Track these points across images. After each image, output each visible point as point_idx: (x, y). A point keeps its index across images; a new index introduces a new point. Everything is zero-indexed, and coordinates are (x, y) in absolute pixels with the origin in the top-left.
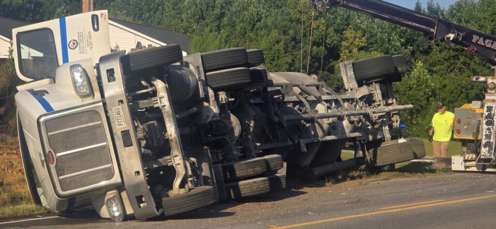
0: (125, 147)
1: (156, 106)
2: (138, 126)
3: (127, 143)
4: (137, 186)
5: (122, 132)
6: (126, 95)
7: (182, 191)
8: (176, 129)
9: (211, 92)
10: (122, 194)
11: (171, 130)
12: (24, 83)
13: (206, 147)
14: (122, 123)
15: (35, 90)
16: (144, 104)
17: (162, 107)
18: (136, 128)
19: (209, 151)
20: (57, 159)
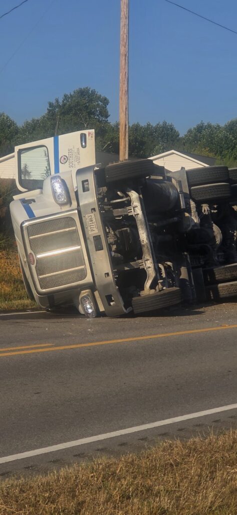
0: (96, 251)
1: (130, 214)
2: (109, 232)
3: (99, 248)
4: (106, 286)
5: (94, 237)
6: (98, 204)
7: (153, 291)
8: (148, 236)
9: (193, 204)
10: (95, 293)
11: (143, 236)
12: (21, 192)
13: (185, 253)
14: (94, 229)
15: (26, 199)
16: (118, 212)
17: (135, 215)
18: (107, 234)
19: (188, 256)
20: (37, 261)
